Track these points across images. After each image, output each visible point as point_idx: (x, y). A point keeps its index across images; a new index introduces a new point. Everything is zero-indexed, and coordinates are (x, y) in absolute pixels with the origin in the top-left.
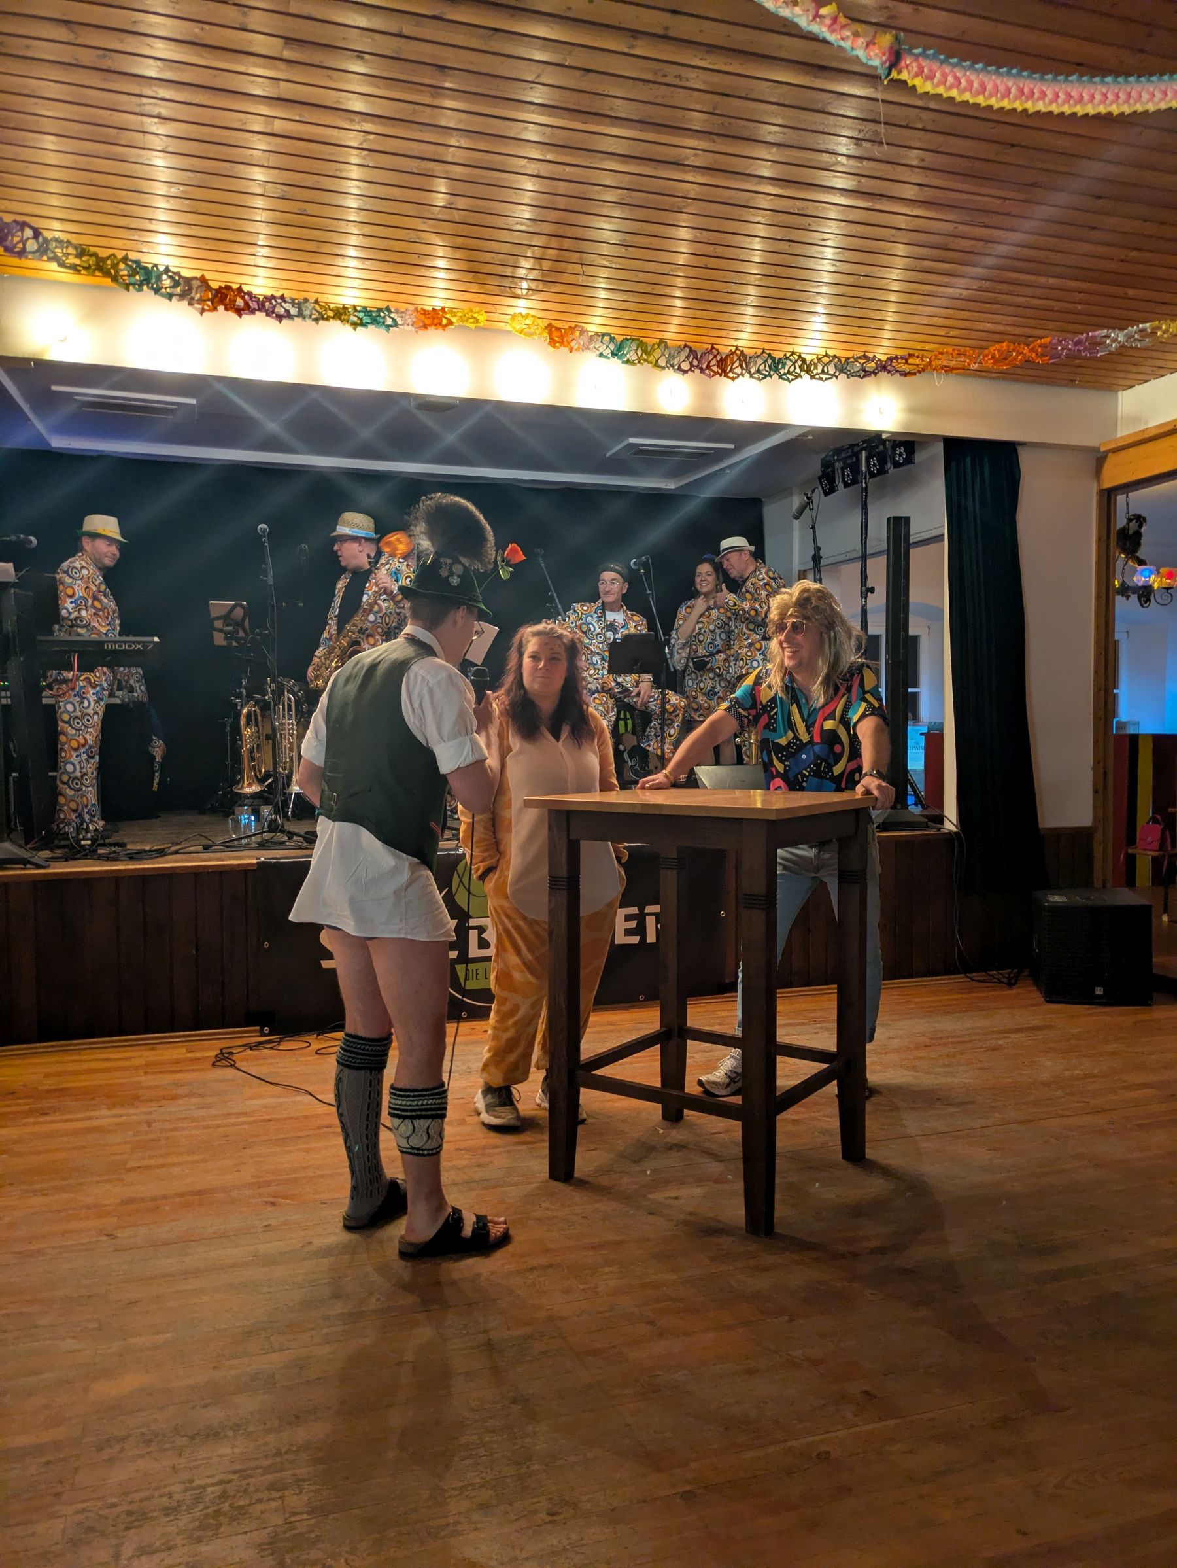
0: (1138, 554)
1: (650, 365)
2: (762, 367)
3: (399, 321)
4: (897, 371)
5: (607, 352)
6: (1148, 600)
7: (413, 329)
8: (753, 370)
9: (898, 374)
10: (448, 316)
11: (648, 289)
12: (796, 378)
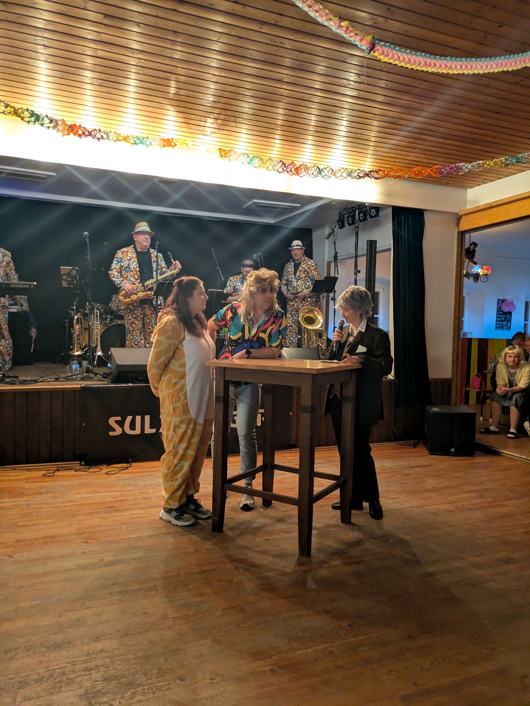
0: (474, 260)
1: (265, 169)
2: (314, 172)
3: (152, 143)
4: (373, 177)
5: (246, 162)
6: (478, 280)
7: (158, 147)
8: (310, 173)
9: (373, 178)
10: (174, 142)
11: (265, 135)
12: (329, 177)
